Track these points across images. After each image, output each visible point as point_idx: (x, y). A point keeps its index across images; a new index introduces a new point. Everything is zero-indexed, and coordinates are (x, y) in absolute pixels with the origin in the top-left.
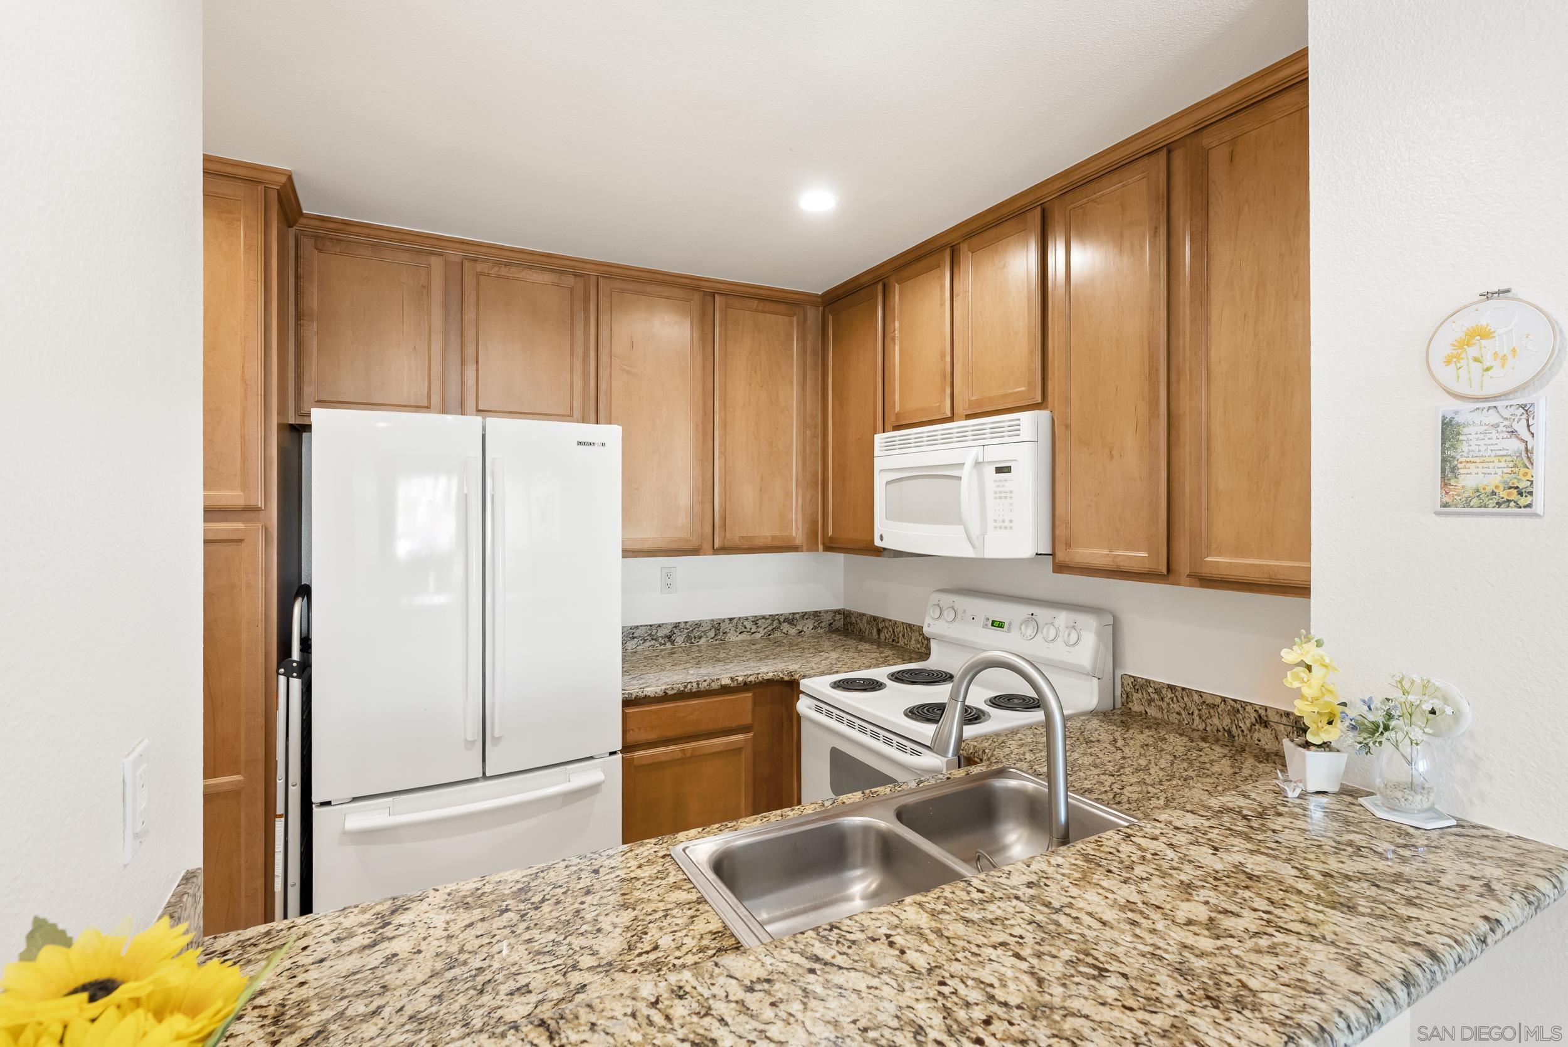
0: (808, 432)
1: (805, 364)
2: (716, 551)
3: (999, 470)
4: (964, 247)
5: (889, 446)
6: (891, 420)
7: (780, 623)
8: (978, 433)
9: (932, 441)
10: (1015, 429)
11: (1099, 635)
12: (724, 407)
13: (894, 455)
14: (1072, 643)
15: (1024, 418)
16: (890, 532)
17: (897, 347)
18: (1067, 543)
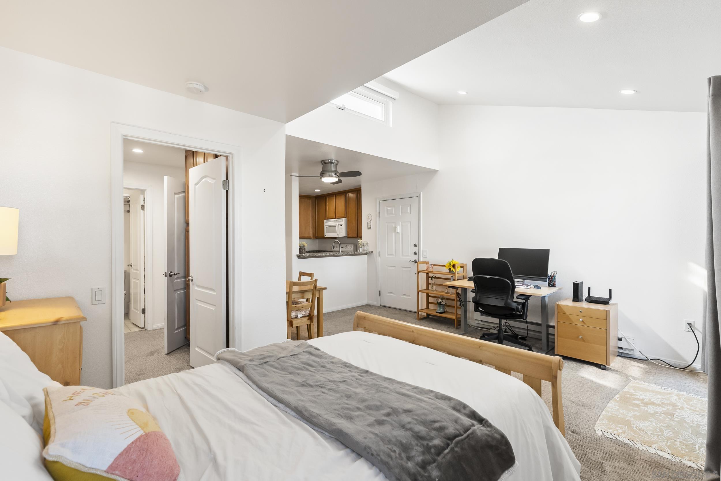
0: (313, 219)
1: (312, 209)
3: (341, 226)
4: (337, 195)
5: (327, 222)
6: (327, 218)
8: (338, 221)
9: (333, 221)
10: (343, 221)
11: (354, 247)
13: (327, 223)
14: (351, 248)
15: (344, 219)
16: (327, 235)
17: (328, 207)
18: (349, 235)
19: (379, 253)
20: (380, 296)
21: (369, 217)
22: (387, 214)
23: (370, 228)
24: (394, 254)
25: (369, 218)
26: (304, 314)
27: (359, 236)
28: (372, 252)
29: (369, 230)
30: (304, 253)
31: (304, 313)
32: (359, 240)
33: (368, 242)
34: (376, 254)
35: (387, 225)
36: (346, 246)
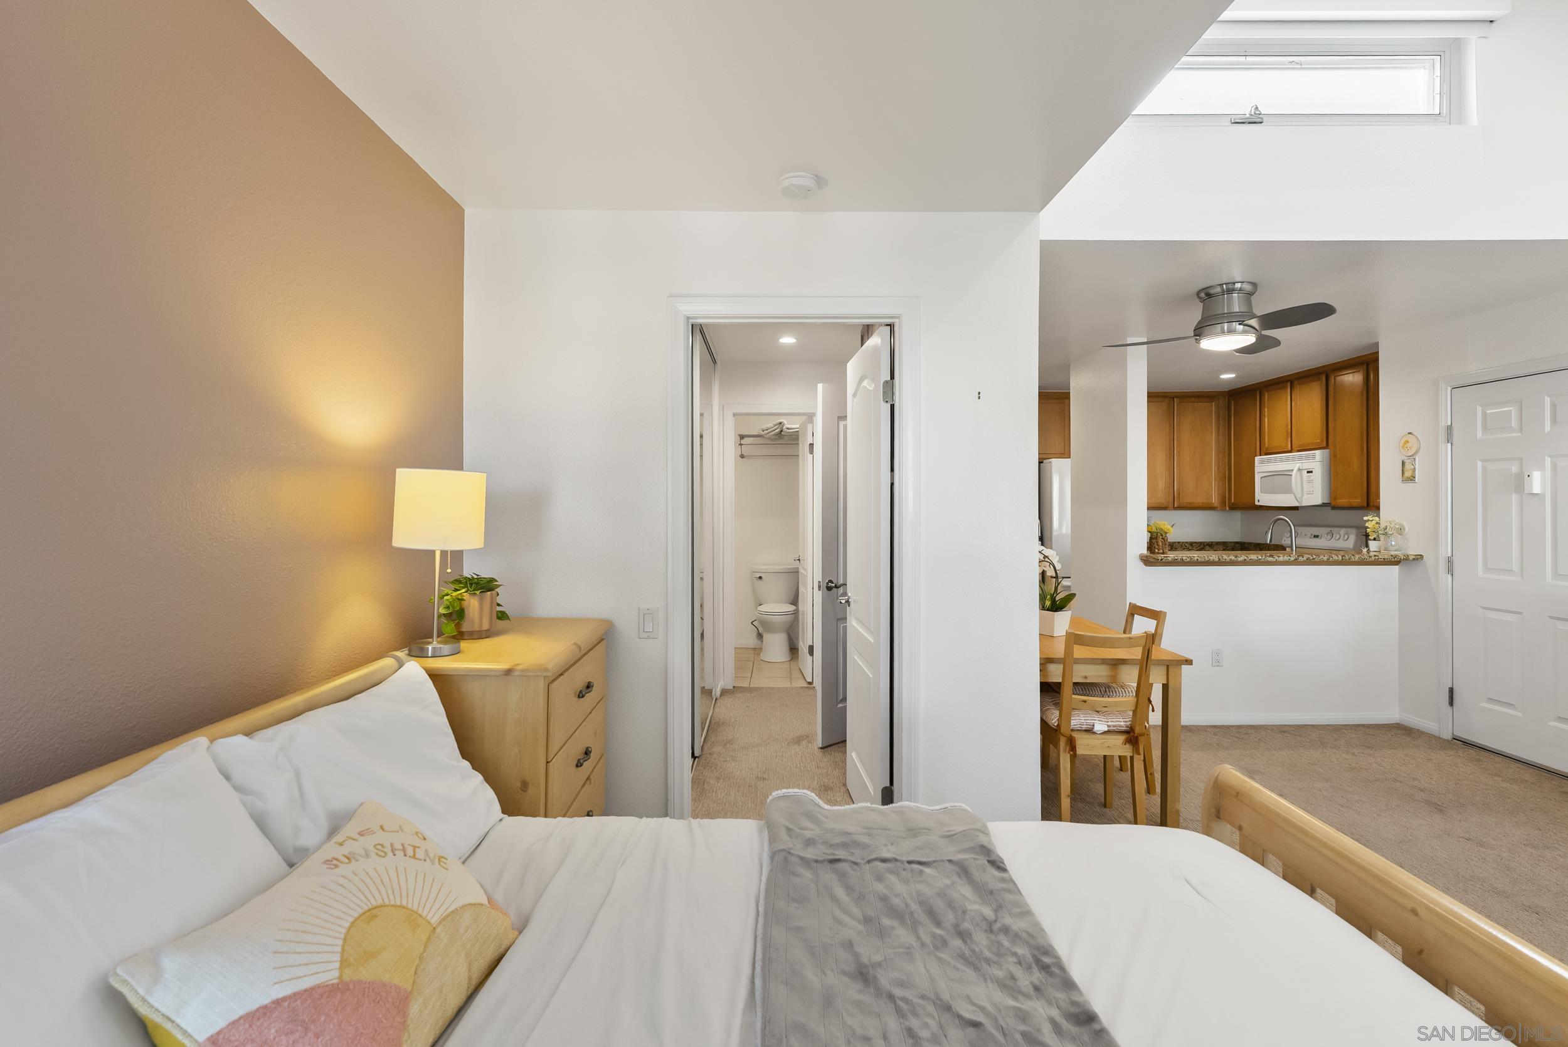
0: (1221, 455)
1: (1219, 428)
2: (1175, 508)
3: (1308, 472)
4: (1296, 383)
5: (1262, 462)
6: (1264, 450)
7: (1204, 546)
8: (1300, 458)
9: (1281, 460)
10: (1314, 458)
12: (1179, 446)
13: (1263, 466)
14: (1347, 540)
15: (1318, 452)
16: (1263, 498)
17: (1266, 420)
18: (1335, 499)
19: (1450, 561)
20: (1451, 703)
21: (1407, 442)
22: (1485, 429)
23: (1412, 479)
24: (1515, 567)
25: (1409, 445)
26: (1114, 726)
27: (1371, 504)
28: (1419, 558)
29: (1409, 486)
30: (1161, 551)
31: (1113, 723)
32: (1365, 518)
33: (1405, 523)
34: (1435, 563)
35: (1484, 469)
36: (1328, 534)
